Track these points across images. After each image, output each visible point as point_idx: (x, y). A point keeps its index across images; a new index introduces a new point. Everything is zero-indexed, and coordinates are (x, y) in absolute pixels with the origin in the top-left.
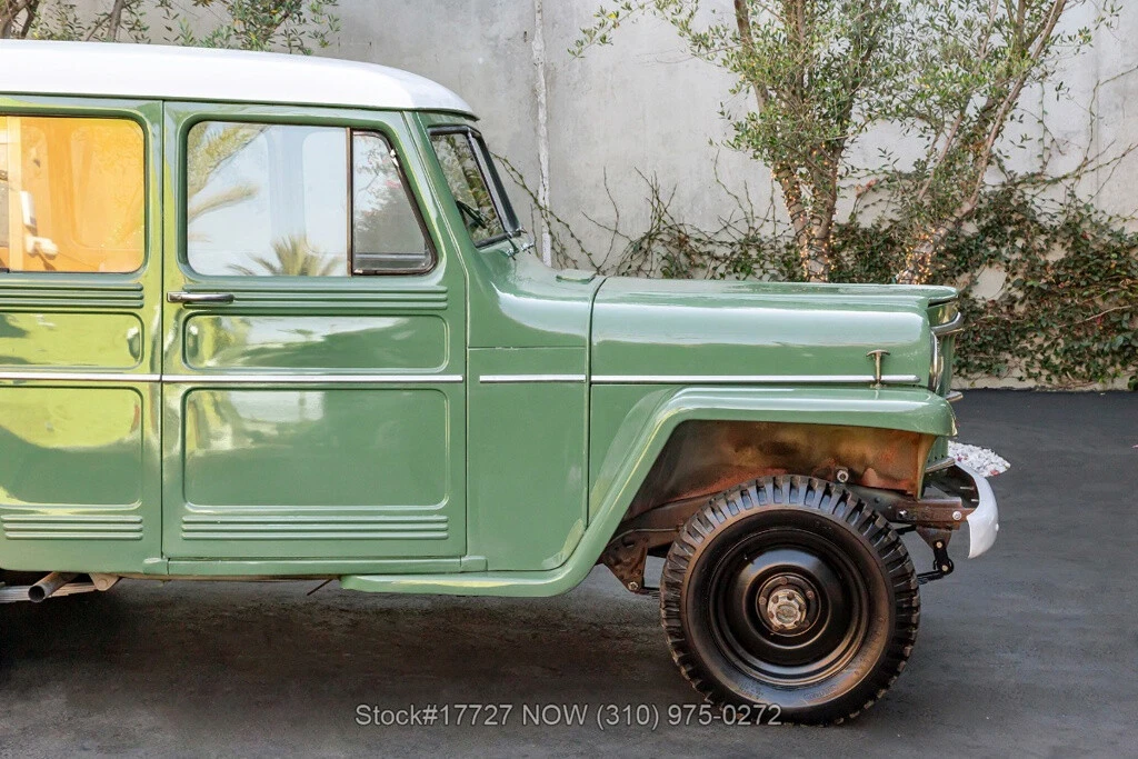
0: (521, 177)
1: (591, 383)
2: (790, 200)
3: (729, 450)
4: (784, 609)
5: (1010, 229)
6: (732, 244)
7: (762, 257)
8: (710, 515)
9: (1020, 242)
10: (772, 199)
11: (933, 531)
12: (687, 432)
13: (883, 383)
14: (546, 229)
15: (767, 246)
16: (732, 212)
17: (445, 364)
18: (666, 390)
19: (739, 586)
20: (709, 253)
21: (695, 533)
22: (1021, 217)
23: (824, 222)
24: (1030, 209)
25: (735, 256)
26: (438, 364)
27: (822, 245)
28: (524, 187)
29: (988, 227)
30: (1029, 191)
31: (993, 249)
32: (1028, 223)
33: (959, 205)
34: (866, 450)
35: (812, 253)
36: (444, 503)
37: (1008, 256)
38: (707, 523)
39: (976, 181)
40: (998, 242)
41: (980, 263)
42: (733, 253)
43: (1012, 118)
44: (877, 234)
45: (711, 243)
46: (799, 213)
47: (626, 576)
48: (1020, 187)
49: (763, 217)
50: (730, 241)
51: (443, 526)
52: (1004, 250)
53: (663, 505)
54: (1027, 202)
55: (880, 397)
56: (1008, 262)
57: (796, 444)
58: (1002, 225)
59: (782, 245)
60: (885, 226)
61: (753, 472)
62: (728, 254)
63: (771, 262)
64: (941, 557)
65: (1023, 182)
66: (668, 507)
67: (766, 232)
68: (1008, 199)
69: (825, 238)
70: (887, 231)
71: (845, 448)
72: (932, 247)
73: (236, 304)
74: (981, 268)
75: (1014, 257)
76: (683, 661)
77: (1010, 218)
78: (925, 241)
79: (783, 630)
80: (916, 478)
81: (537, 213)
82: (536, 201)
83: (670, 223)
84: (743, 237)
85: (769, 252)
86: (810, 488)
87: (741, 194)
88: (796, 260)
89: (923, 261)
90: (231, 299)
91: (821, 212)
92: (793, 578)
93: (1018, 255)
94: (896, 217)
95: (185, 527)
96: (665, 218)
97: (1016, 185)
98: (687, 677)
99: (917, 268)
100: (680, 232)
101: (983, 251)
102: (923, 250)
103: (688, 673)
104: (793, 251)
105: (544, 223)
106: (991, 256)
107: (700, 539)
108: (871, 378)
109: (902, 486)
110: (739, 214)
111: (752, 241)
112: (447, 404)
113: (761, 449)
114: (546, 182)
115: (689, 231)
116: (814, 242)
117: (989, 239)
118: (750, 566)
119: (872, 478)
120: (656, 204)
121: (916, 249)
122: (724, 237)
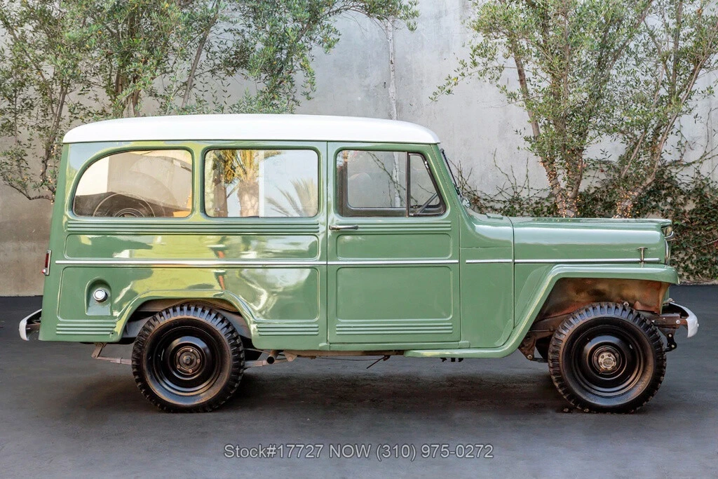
0: (383, 164)
1: (515, 263)
2: (551, 177)
3: (573, 294)
4: (606, 361)
5: (664, 192)
6: (504, 202)
7: (522, 209)
8: (572, 320)
9: (669, 200)
10: (527, 176)
11: (667, 329)
12: (562, 284)
13: (645, 262)
14: (397, 195)
15: (525, 203)
16: (504, 183)
17: (450, 255)
18: (547, 266)
19: (584, 352)
20: (491, 207)
21: (565, 328)
22: (669, 185)
23: (575, 189)
24: (675, 181)
25: (506, 209)
26: (448, 255)
27: (573, 202)
28: (385, 170)
29: (651, 191)
30: (674, 171)
31: (654, 203)
32: (673, 188)
33: (645, 179)
34: (635, 292)
35: (568, 206)
36: (451, 317)
37: (663, 207)
38: (570, 323)
39: (654, 167)
40: (657, 199)
41: (647, 211)
42: (505, 207)
43: (672, 133)
44: (588, 195)
45: (492, 201)
46: (556, 184)
47: (527, 352)
48: (668, 168)
49: (522, 185)
50: (503, 200)
51: (451, 328)
52: (660, 204)
53: (543, 320)
54: (673, 177)
55: (644, 267)
56: (663, 211)
57: (604, 290)
58: (659, 190)
59: (533, 202)
60: (592, 191)
61: (584, 304)
62: (502, 207)
63: (527, 212)
64: (671, 341)
65: (670, 165)
66: (546, 320)
67: (524, 195)
68: (662, 175)
69: (575, 198)
70: (593, 193)
71: (626, 292)
72: (631, 202)
73: (359, 230)
74: (648, 214)
75: (666, 208)
76: (561, 387)
77: (663, 185)
78: (627, 199)
79: (606, 371)
80: (658, 305)
81: (392, 185)
82: (391, 178)
83: (469, 190)
84: (511, 198)
85: (525, 206)
86: (616, 308)
87: (509, 173)
88: (542, 210)
89: (626, 210)
90: (356, 228)
91: (572, 184)
92: (608, 348)
93: (668, 207)
94: (599, 185)
95: (337, 329)
96: (466, 187)
97: (666, 167)
98: (562, 393)
99: (623, 213)
100: (474, 195)
101: (648, 205)
102: (626, 204)
103: (563, 392)
104: (539, 205)
105: (396, 191)
106: (654, 208)
107: (568, 331)
108: (639, 260)
109: (652, 309)
110: (508, 185)
111: (515, 200)
112: (451, 273)
113: (588, 292)
114: (397, 167)
115: (480, 195)
116: (569, 200)
117: (652, 198)
118: (589, 344)
119: (639, 306)
120: (460, 180)
121: (623, 203)
122: (500, 198)
